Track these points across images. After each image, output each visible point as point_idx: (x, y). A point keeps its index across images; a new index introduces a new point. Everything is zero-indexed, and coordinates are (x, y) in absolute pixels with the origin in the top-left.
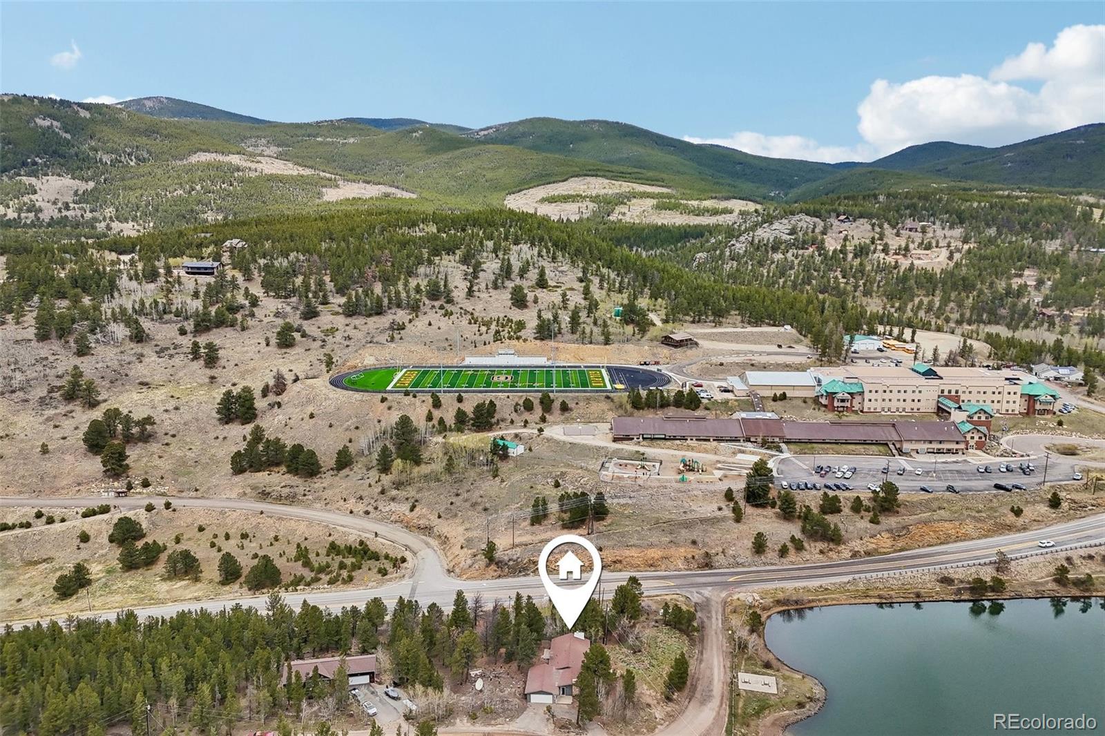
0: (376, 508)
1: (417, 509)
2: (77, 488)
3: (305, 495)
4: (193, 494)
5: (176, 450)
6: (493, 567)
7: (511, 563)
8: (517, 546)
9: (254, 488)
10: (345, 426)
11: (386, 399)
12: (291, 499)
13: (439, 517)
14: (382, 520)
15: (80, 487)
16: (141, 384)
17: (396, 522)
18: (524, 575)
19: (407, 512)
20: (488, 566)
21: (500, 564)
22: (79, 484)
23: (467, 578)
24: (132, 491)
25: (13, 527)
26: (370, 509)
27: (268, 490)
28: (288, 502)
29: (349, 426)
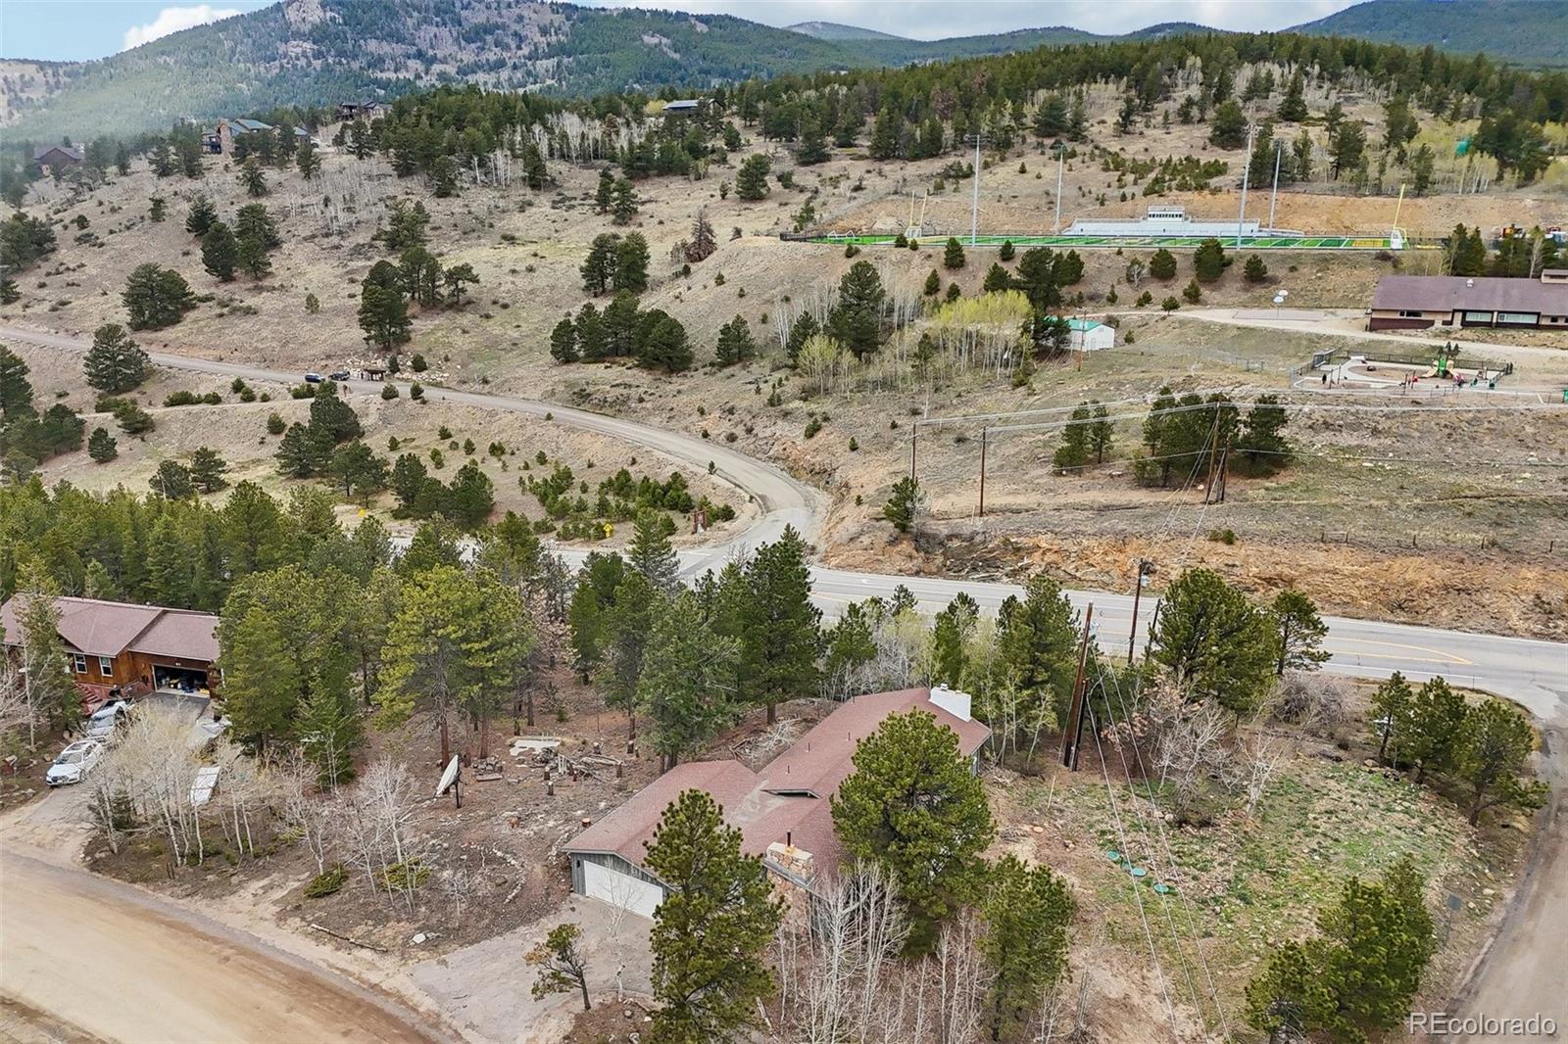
0: (749, 431)
1: (820, 435)
2: (324, 363)
3: (641, 400)
4: (478, 387)
5: (494, 328)
6: (906, 546)
7: (956, 543)
8: (992, 511)
9: (569, 385)
10: (766, 296)
11: (857, 251)
12: (617, 407)
13: (854, 448)
14: (753, 454)
15: (329, 362)
16: (505, 237)
17: (776, 459)
18: (983, 580)
19: (800, 440)
20: (894, 542)
21: (925, 542)
22: (329, 357)
23: (838, 567)
24: (397, 375)
25: (198, 401)
26: (740, 431)
27: (590, 389)
28: (609, 411)
29: (774, 296)
